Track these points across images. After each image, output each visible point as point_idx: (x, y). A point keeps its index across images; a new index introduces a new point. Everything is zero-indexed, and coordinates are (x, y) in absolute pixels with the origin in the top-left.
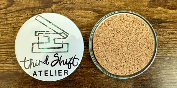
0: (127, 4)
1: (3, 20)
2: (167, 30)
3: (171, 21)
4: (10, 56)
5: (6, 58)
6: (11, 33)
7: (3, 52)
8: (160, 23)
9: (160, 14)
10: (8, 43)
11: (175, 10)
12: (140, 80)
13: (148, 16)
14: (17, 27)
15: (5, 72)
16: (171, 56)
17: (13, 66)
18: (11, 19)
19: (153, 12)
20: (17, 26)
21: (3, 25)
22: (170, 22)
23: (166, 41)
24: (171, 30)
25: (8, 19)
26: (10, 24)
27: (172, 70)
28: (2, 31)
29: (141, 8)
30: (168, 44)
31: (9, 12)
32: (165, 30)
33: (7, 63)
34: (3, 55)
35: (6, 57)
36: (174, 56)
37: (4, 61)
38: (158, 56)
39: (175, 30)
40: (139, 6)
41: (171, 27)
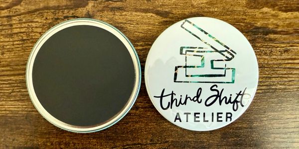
0: (212, 2)
1: (4, 28)
2: (278, 45)
3: (284, 31)
4: (16, 88)
5: (10, 91)
6: (18, 49)
7: (4, 81)
8: (267, 34)
9: (266, 19)
10: (13, 66)
11: (291, 13)
12: (233, 129)
13: (246, 23)
14: (28, 40)
15: (8, 115)
16: (285, 89)
17: (22, 105)
18: (19, 25)
19: (255, 15)
20: (29, 38)
21: (6, 36)
22: (282, 33)
23: (276, 64)
24: (285, 45)
25: (14, 27)
26: (17, 33)
27: (286, 112)
28: (3, 47)
29: (235, 9)
30: (280, 69)
31: (14, 14)
32: (275, 45)
33: (12, 99)
34: (4, 86)
35: (10, 89)
36: (289, 89)
37: (7, 96)
38: (263, 89)
39: (291, 46)
40: (232, 5)
41: (284, 41)
